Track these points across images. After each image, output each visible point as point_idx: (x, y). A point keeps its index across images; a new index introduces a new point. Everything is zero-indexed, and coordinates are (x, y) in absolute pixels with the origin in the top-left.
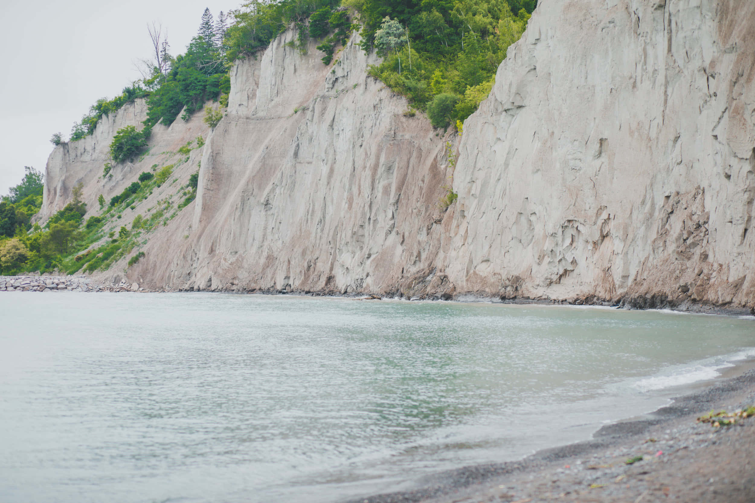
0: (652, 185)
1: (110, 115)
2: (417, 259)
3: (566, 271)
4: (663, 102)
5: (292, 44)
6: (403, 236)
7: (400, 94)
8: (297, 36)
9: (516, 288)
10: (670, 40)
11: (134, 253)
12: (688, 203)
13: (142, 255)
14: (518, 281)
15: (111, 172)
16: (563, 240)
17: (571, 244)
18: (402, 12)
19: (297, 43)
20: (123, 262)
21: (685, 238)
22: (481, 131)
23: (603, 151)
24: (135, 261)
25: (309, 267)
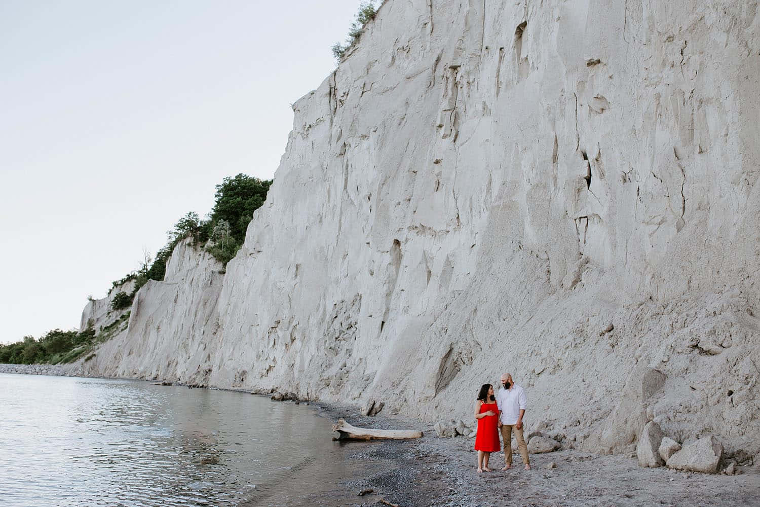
0: (324, 296)
1: (118, 287)
2: (208, 359)
3: (270, 367)
4: (338, 228)
5: (189, 245)
6: (206, 345)
7: (220, 260)
8: (192, 240)
9: (243, 379)
10: (346, 180)
11: (89, 355)
12: (348, 308)
13: (95, 355)
14: (245, 374)
15: (110, 314)
16: (269, 343)
17: (273, 346)
18: (232, 219)
19: (192, 244)
20: (82, 360)
21: (337, 336)
22: (237, 270)
23: (298, 274)
24: (89, 358)
25: (169, 364)
